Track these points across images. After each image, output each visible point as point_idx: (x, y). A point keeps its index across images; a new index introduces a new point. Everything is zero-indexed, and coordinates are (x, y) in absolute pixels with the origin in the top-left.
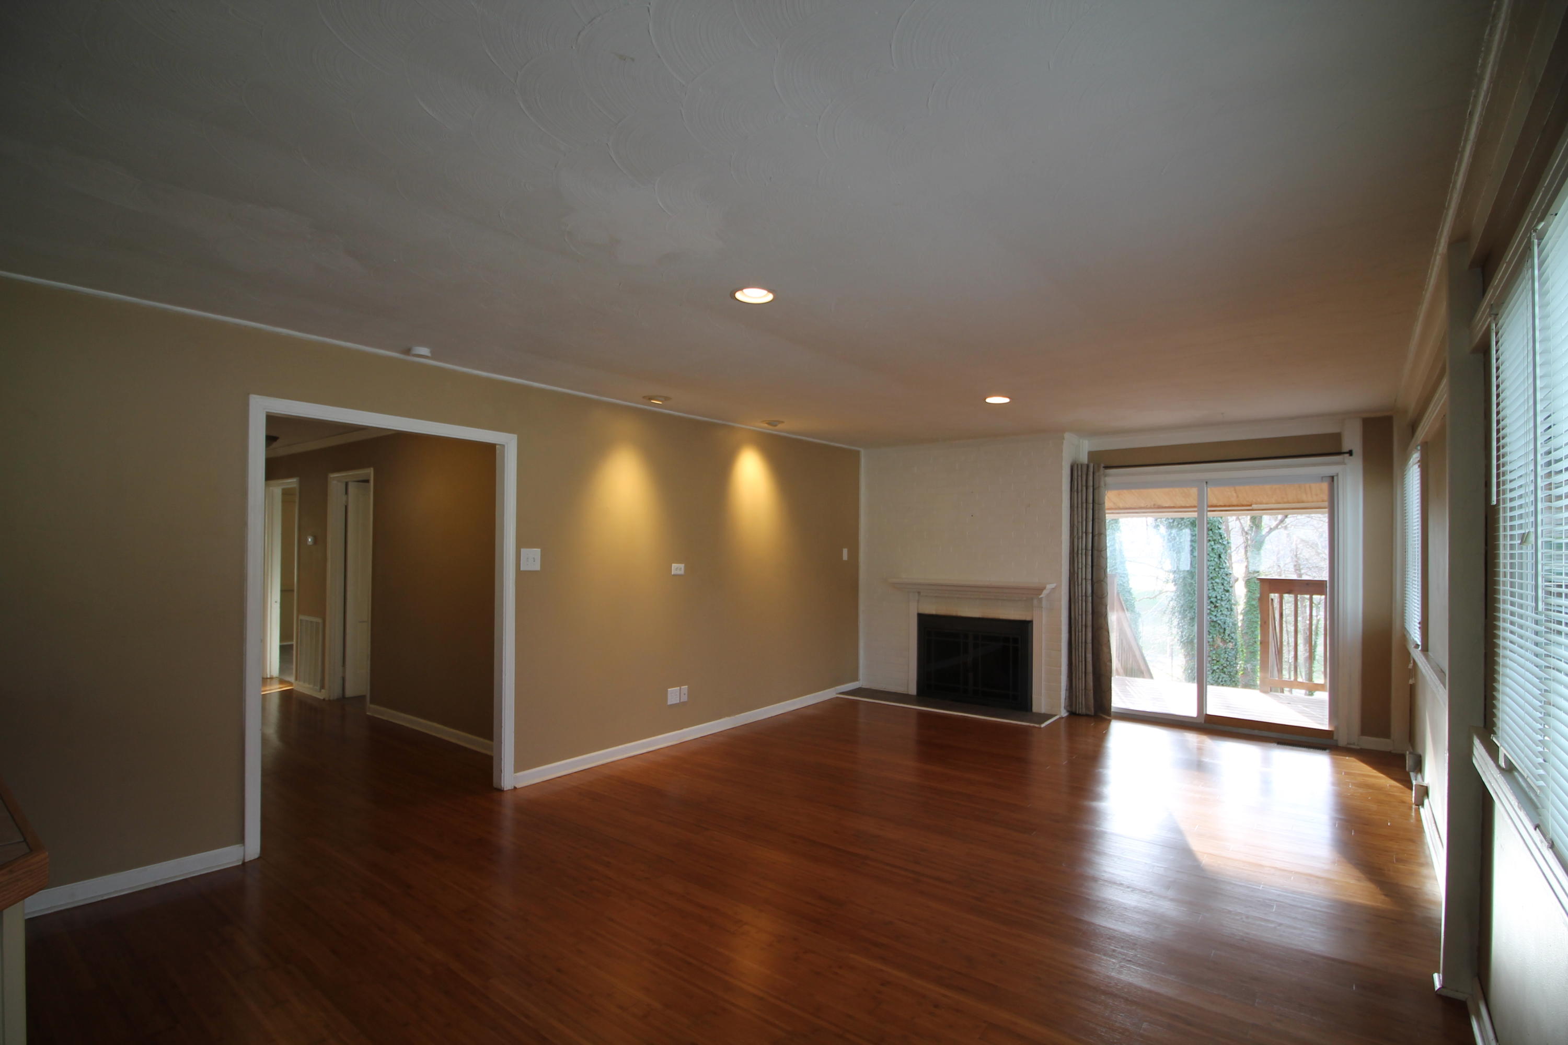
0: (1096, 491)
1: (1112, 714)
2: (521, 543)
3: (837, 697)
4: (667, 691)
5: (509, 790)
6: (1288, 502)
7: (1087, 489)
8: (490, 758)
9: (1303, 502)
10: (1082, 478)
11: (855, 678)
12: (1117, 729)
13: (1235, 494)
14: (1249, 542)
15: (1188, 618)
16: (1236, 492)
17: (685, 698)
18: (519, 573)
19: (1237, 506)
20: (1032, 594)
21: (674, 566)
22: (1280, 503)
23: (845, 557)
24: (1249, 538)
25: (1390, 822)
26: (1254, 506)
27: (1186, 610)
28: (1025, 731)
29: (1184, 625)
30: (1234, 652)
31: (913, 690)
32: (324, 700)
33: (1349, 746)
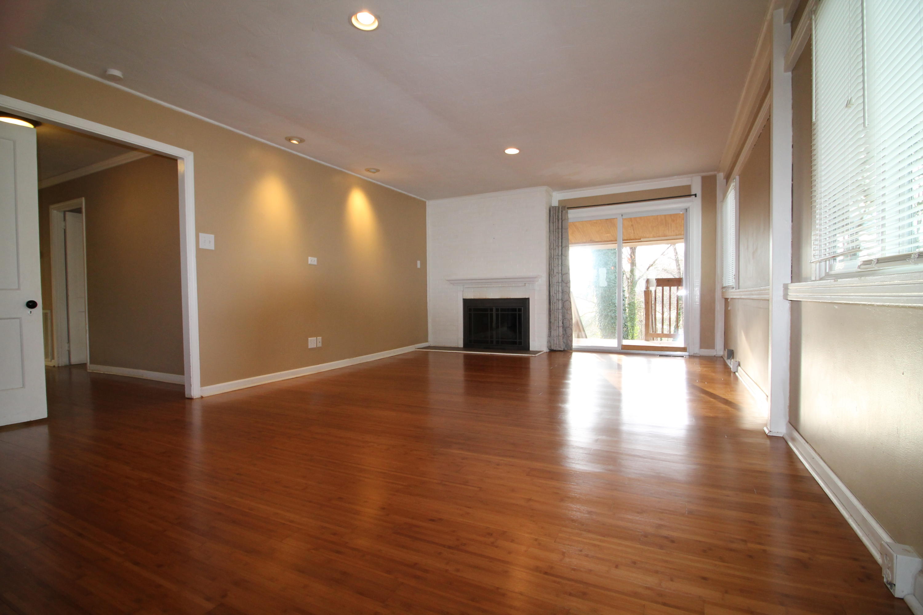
0: (563, 222)
1: (573, 349)
2: (199, 229)
3: (416, 351)
4: (308, 339)
5: (197, 398)
6: (659, 237)
7: (558, 221)
8: (183, 386)
9: (666, 236)
10: (555, 214)
11: (426, 341)
12: (575, 356)
13: (633, 231)
14: (630, 283)
15: (604, 315)
16: (633, 230)
17: (320, 345)
18: (198, 250)
19: (633, 239)
20: (529, 281)
21: (310, 259)
22: (655, 237)
23: (419, 266)
24: (630, 281)
25: (723, 378)
26: (642, 240)
27: (603, 311)
28: (528, 359)
29: (602, 319)
30: (626, 333)
31: (461, 345)
32: (54, 366)
33: (694, 355)
